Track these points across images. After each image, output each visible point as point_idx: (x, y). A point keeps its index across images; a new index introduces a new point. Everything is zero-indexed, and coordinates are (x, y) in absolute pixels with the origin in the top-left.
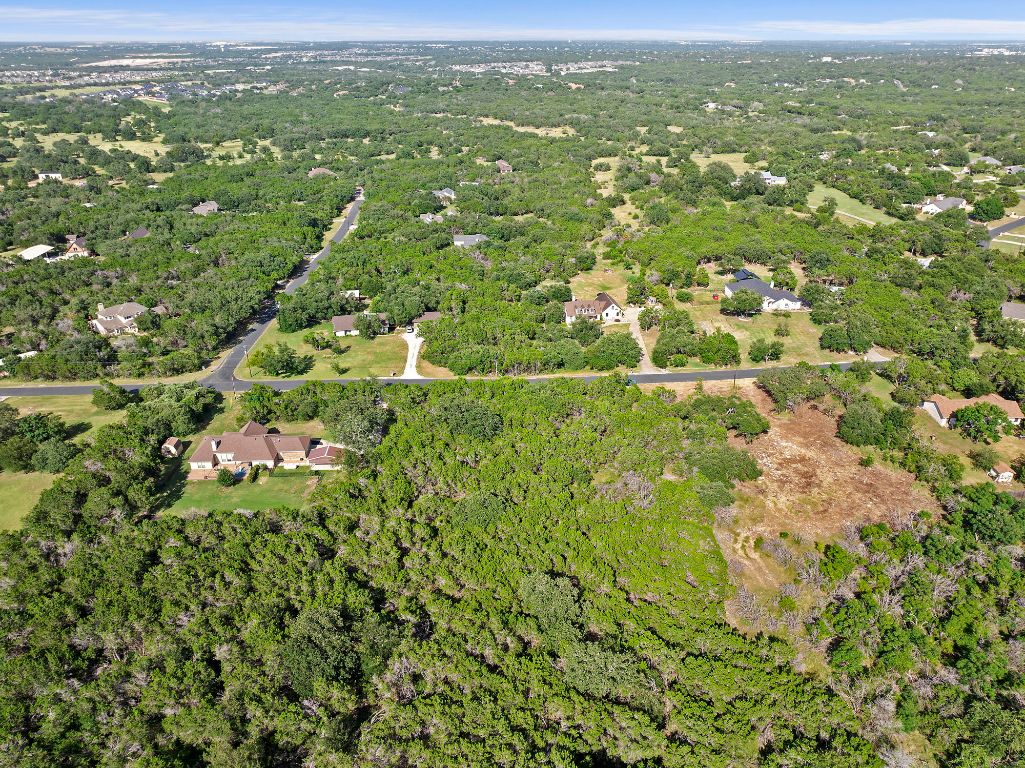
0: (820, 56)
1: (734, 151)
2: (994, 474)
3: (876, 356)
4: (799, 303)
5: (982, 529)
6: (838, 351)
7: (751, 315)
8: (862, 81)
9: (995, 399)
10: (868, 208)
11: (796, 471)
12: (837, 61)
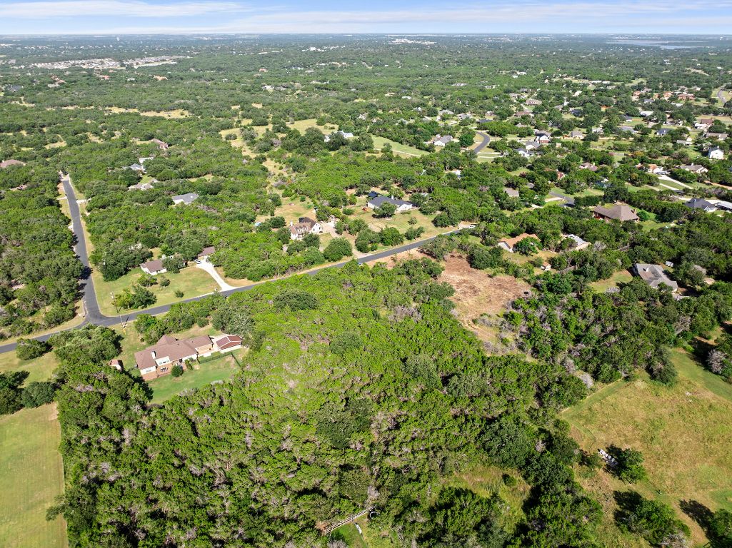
0: (307, 47)
1: (306, 118)
2: (543, 268)
3: (462, 225)
4: (411, 205)
5: (558, 289)
6: (445, 226)
7: (391, 216)
8: (343, 63)
9: (525, 236)
10: (406, 147)
11: (466, 287)
12: (319, 50)
